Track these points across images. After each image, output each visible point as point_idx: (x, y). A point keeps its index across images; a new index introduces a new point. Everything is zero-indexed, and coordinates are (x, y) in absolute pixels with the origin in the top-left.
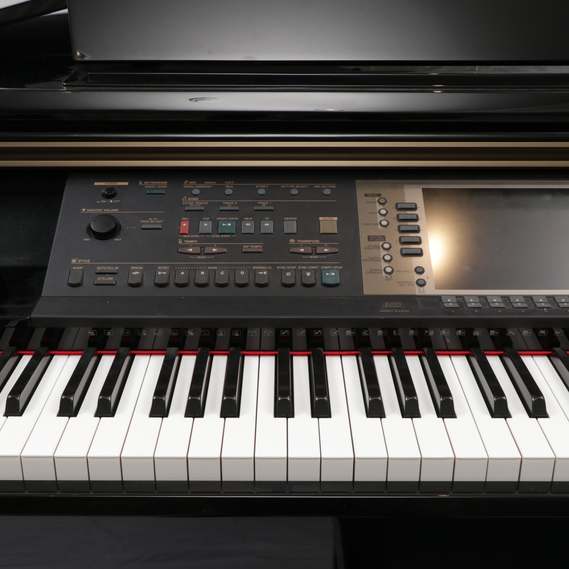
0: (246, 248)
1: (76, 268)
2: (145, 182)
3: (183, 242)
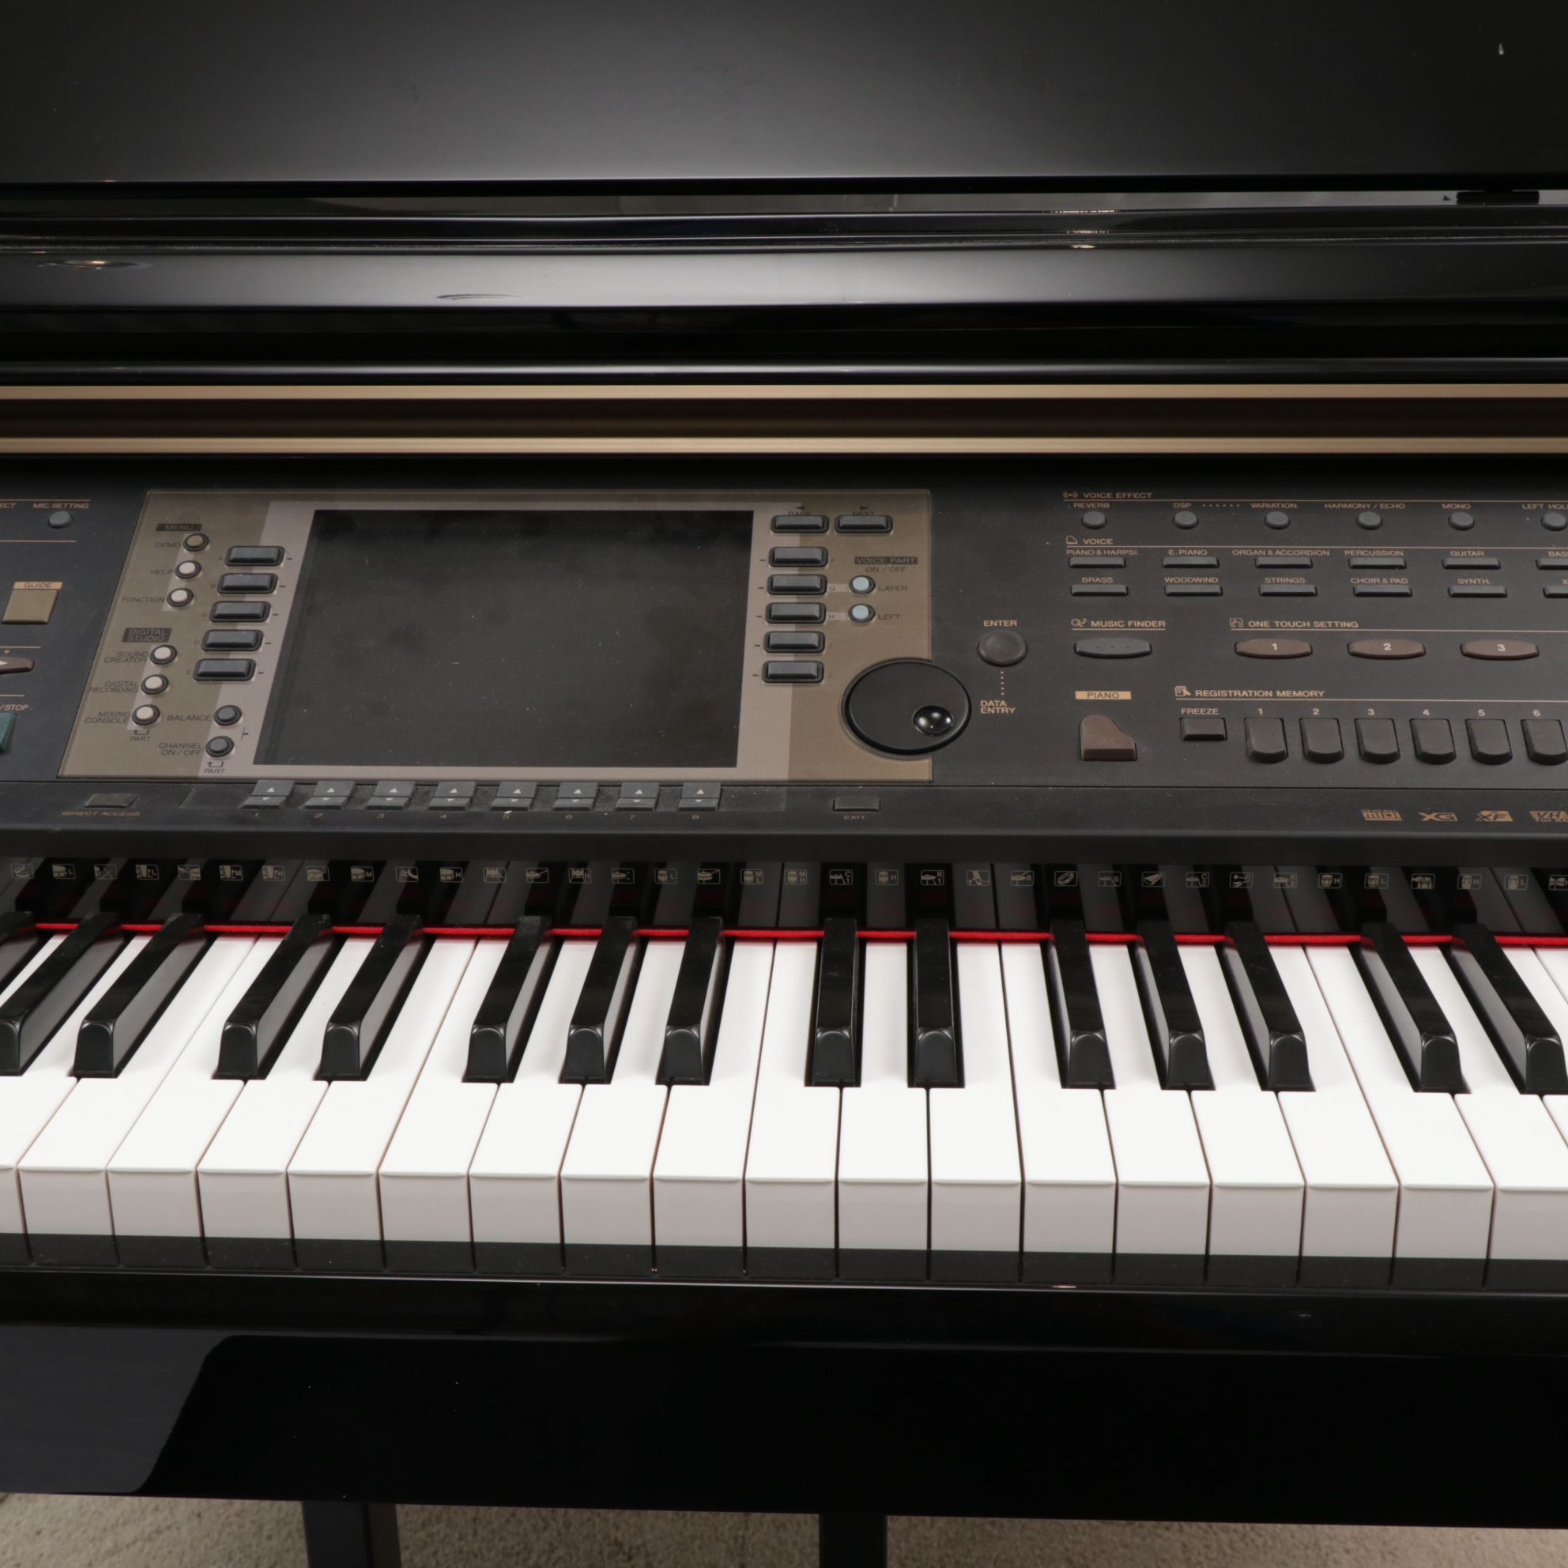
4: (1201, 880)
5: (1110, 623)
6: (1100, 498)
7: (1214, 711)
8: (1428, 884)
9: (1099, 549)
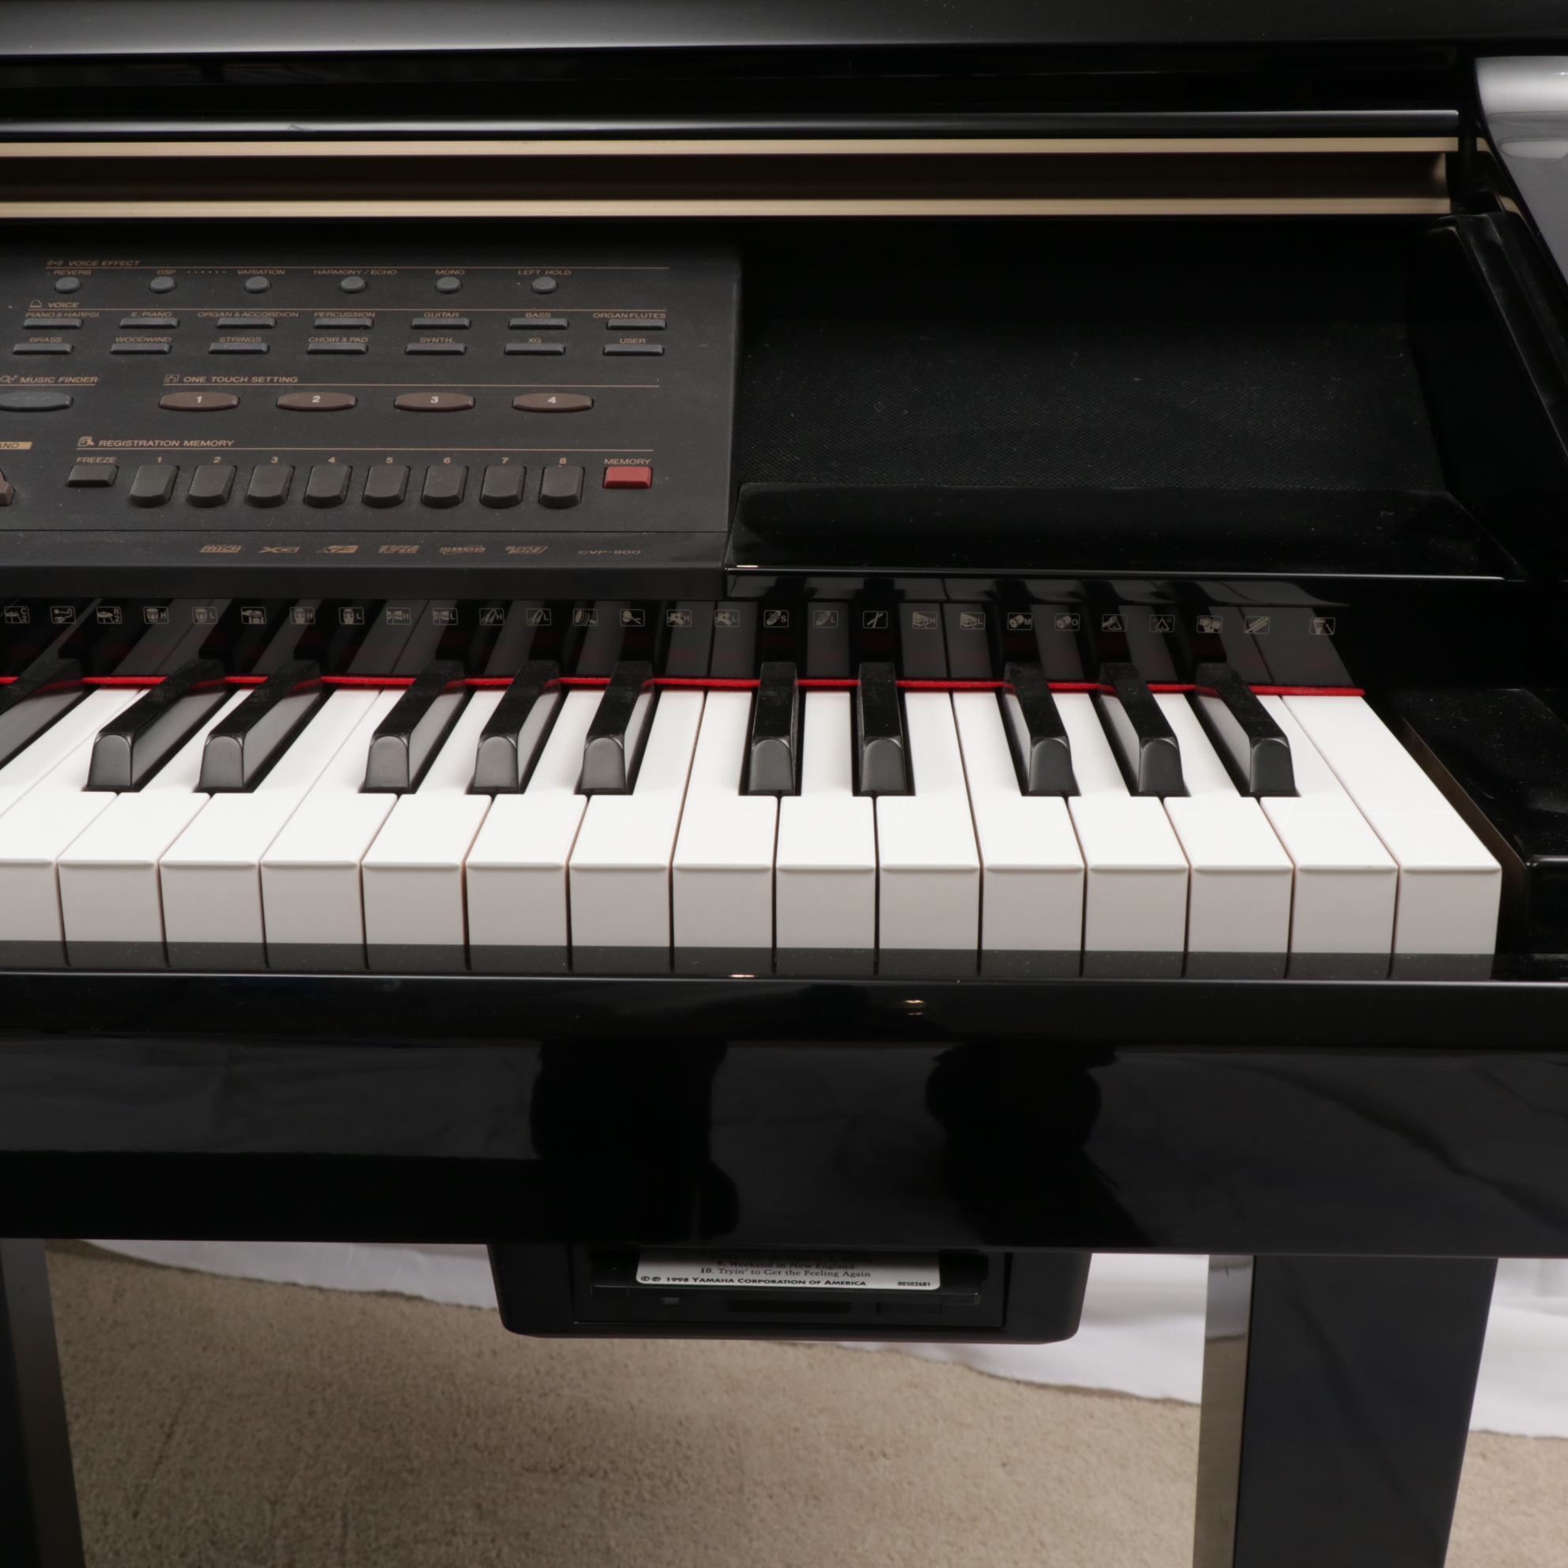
4: (21, 615)
5: (40, 380)
6: (85, 266)
7: (111, 460)
8: (260, 618)
9: (59, 311)
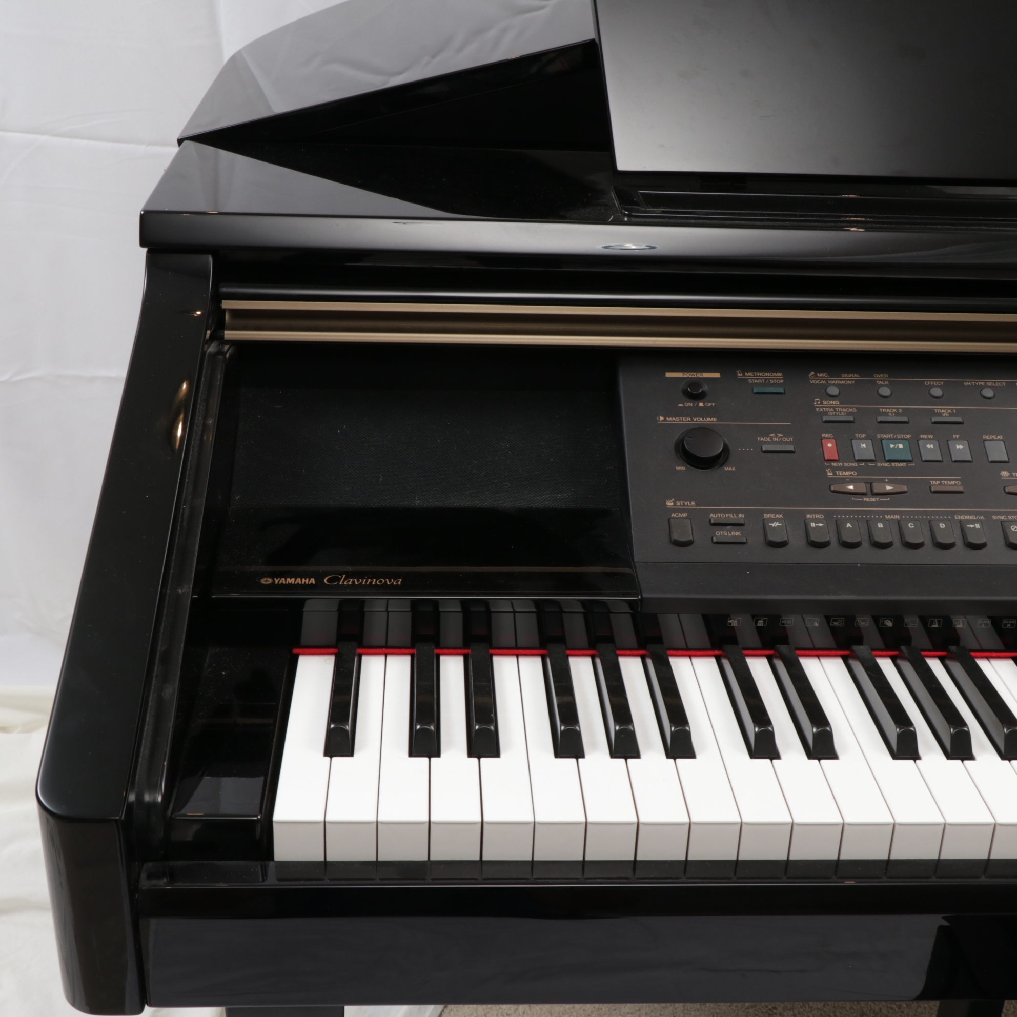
0: (935, 484)
1: (677, 515)
2: (746, 374)
3: (835, 474)
